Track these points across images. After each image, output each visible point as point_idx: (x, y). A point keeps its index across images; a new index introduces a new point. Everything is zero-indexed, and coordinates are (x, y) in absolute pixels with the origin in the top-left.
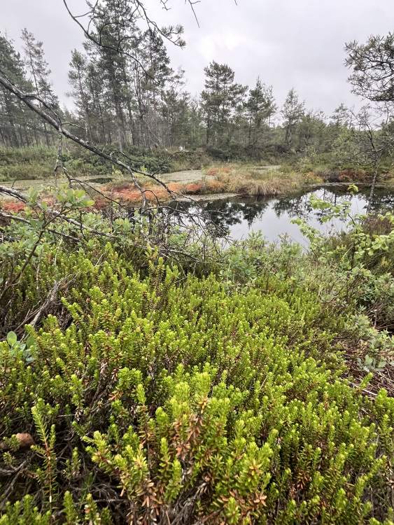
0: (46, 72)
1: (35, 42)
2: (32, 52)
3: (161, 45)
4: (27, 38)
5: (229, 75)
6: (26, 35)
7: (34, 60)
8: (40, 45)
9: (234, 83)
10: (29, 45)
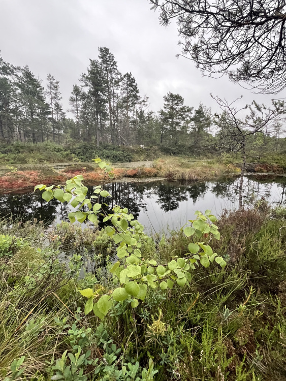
0: (59, 98)
1: (54, 81)
2: (52, 87)
3: (134, 82)
4: (50, 79)
5: (180, 100)
6: (50, 77)
7: (53, 91)
8: (58, 83)
9: (184, 105)
10: (51, 83)
